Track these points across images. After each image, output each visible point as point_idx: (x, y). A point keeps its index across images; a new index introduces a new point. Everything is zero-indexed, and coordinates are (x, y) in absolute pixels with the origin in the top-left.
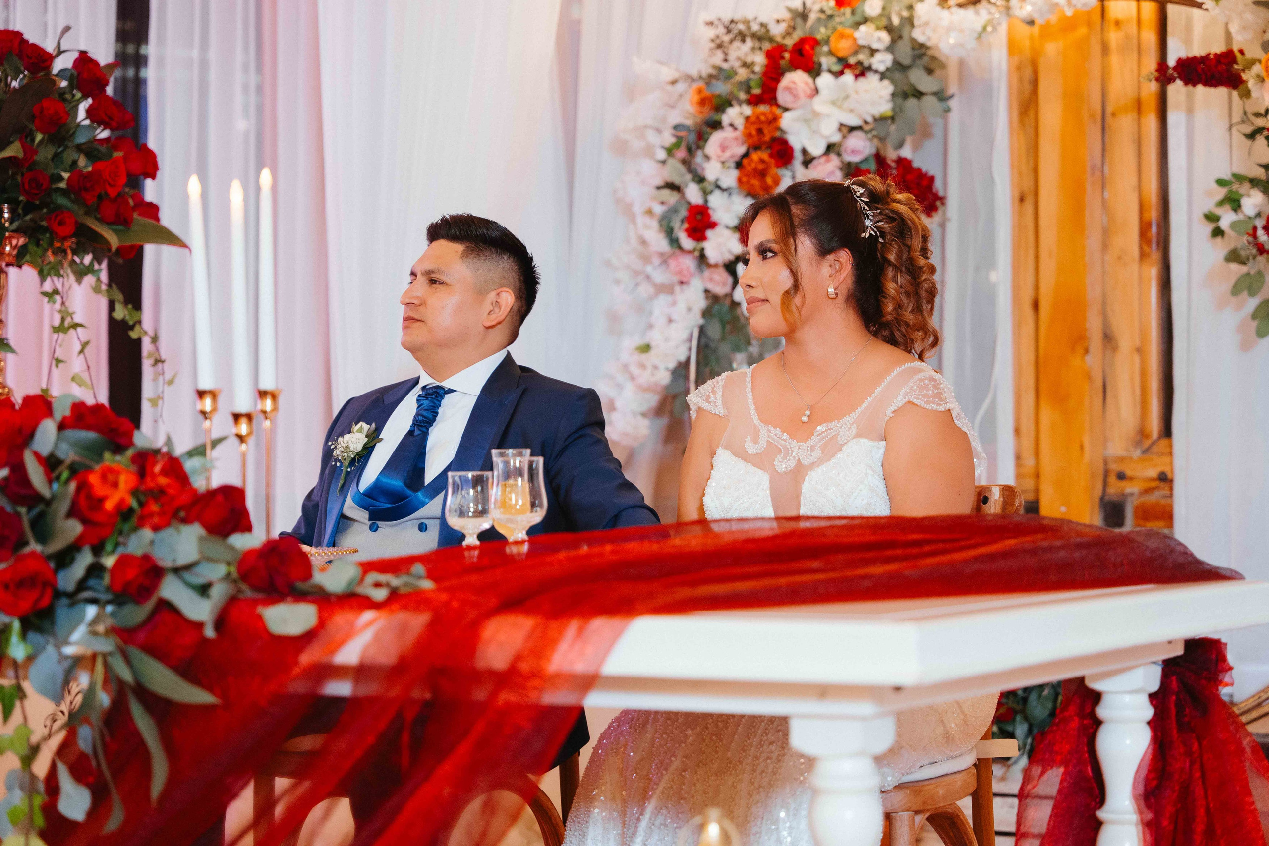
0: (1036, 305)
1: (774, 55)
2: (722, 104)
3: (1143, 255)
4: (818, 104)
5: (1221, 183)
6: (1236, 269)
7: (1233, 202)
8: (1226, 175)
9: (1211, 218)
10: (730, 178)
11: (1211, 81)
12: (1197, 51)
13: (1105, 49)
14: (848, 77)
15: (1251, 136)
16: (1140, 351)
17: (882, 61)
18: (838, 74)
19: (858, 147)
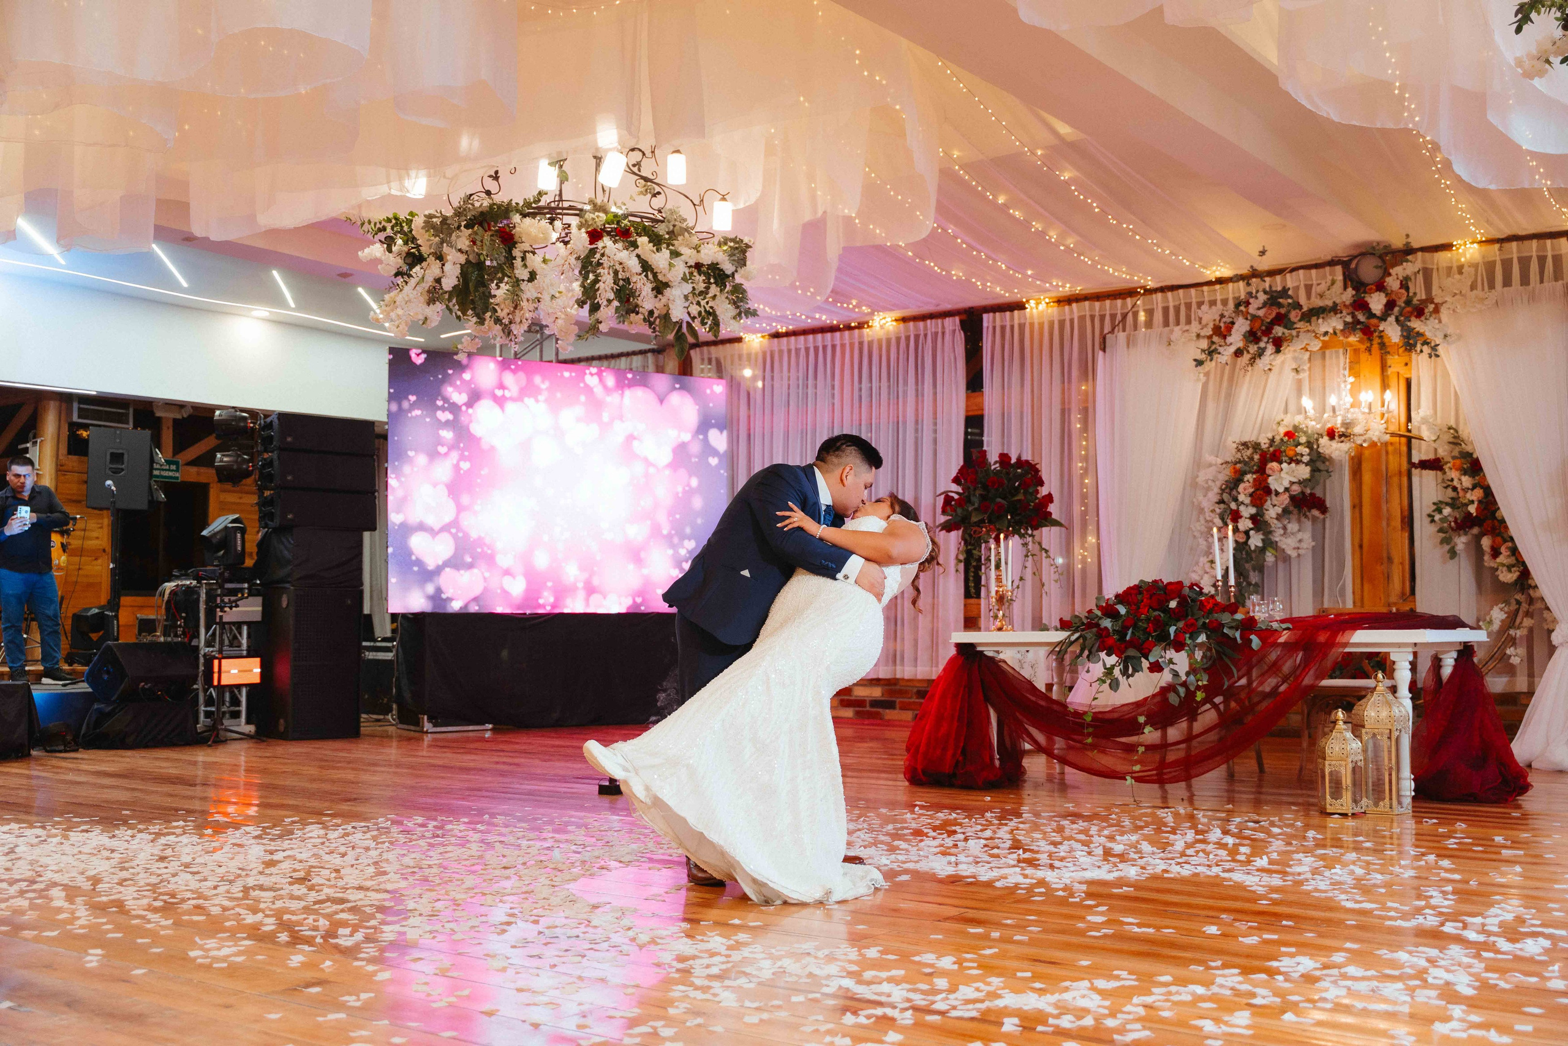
0: (1361, 546)
1: (1263, 454)
2: (1245, 473)
3: (1402, 529)
4: (1283, 474)
5: (1434, 504)
6: (1442, 535)
7: (1440, 511)
8: (1435, 500)
9: (1429, 515)
10: (1248, 500)
11: (1431, 468)
12: (1424, 458)
13: (1387, 453)
14: (1293, 465)
15: (1446, 488)
16: (1402, 563)
17: (1306, 459)
18: (1289, 463)
19: (1296, 489)
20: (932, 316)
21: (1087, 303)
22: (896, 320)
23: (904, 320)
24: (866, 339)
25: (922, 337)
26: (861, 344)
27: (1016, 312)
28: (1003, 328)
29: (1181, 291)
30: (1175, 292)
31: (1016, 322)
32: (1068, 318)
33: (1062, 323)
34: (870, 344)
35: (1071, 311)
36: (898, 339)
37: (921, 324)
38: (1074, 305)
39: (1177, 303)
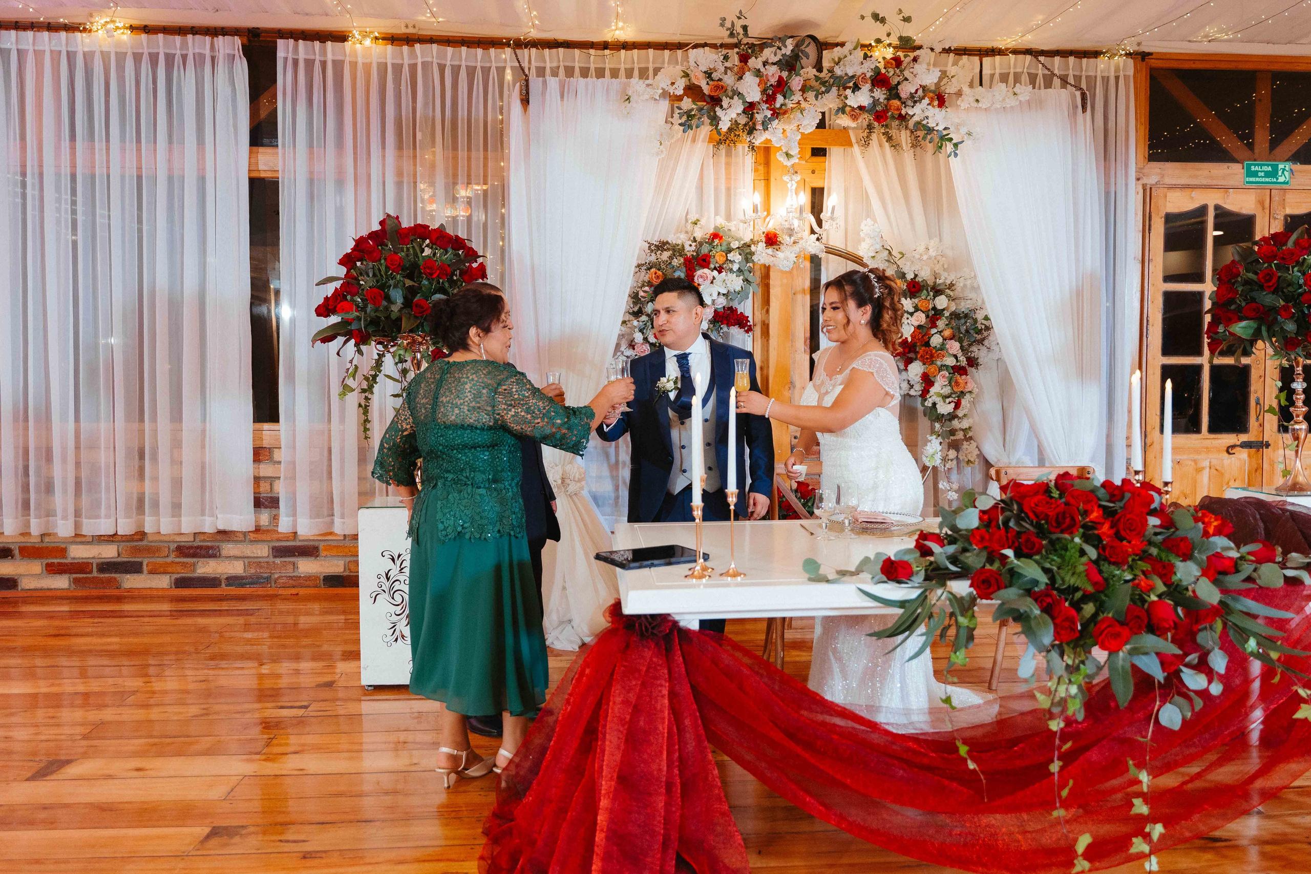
1: (688, 258)
4: (714, 284)
14: (724, 273)
17: (735, 267)
18: (720, 272)
19: (722, 302)
20: (195, 31)
21: (435, 46)
22: (132, 28)
23: (147, 29)
24: (80, 50)
25: (178, 59)
26: (71, 56)
27: (329, 44)
28: (309, 64)
29: (561, 50)
30: (554, 51)
31: (330, 57)
32: (406, 62)
33: (398, 68)
34: (88, 57)
35: (413, 55)
36: (137, 57)
37: (178, 39)
38: (417, 46)
39: (555, 64)
